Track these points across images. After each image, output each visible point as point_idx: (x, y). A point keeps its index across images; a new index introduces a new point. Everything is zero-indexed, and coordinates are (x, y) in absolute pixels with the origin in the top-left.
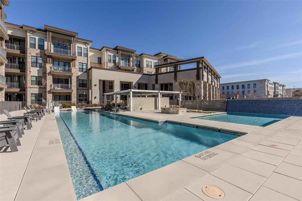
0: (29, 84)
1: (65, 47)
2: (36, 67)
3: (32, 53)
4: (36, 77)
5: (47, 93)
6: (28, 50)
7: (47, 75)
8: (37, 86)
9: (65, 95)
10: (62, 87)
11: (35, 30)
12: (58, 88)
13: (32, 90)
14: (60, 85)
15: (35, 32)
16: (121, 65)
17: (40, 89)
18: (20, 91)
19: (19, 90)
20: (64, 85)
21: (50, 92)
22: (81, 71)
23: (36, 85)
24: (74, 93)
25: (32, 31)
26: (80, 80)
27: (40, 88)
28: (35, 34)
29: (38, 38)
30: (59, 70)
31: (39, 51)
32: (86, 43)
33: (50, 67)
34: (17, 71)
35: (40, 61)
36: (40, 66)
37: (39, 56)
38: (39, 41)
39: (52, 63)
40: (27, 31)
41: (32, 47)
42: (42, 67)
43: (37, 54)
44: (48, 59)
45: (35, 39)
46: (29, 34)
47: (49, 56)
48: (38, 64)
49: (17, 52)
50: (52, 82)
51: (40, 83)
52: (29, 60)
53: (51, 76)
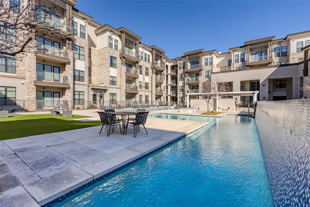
0: (178, 92)
1: (197, 62)
2: (182, 80)
3: (180, 72)
4: (182, 87)
6: (178, 71)
7: (185, 85)
8: (182, 92)
11: (180, 58)
13: (180, 95)
14: (194, 90)
16: (250, 61)
17: (183, 94)
19: (175, 95)
20: (196, 90)
22: (208, 77)
28: (181, 60)
30: (193, 81)
31: (183, 70)
32: (211, 53)
33: (187, 79)
34: (175, 84)
35: (183, 77)
36: (183, 79)
37: (183, 73)
38: (183, 64)
39: (188, 76)
40: (177, 60)
41: (180, 68)
42: (184, 80)
43: (182, 72)
44: (186, 74)
45: (181, 63)
46: (178, 62)
47: (186, 72)
48: (182, 79)
49: (175, 74)
50: (188, 89)
51: (183, 90)
52: (179, 77)
53: (187, 85)
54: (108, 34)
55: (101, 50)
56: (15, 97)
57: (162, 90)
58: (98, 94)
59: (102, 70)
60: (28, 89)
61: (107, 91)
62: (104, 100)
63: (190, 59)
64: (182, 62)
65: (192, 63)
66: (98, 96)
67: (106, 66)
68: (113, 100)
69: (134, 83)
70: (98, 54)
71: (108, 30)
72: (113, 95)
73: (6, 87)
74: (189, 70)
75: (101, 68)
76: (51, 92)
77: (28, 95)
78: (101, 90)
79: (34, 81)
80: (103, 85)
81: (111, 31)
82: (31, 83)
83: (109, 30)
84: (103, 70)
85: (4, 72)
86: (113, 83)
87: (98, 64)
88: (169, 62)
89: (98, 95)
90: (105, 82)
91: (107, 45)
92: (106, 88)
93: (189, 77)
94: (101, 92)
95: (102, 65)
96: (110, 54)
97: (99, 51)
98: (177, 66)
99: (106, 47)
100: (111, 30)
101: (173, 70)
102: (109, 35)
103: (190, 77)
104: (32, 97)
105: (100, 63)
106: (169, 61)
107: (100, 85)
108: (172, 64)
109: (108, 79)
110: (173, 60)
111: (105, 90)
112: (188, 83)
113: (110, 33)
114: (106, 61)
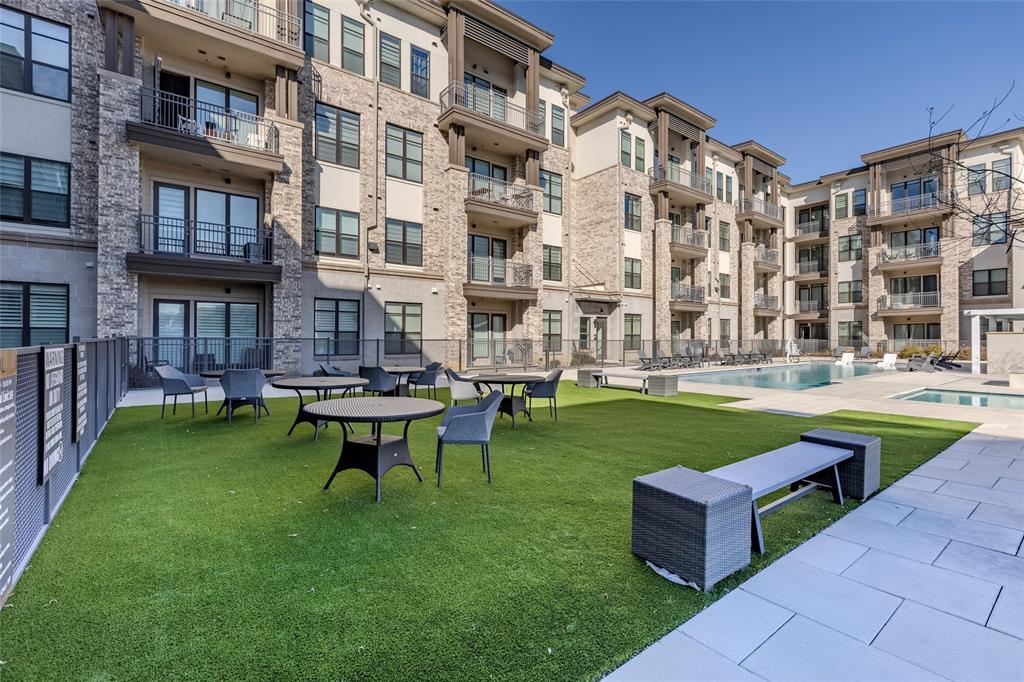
0: (834, 301)
1: (926, 187)
2: (850, 259)
3: (841, 227)
4: (850, 283)
5: (870, 319)
6: (832, 226)
7: (870, 276)
8: (851, 304)
9: (926, 323)
10: (915, 301)
11: (843, 176)
12: (906, 305)
13: (841, 314)
14: (910, 295)
15: (846, 179)
17: (858, 311)
18: (821, 317)
19: (818, 315)
20: (921, 295)
21: (875, 318)
22: (985, 243)
23: (849, 302)
24: (949, 316)
25: (839, 180)
26: (976, 274)
27: (857, 308)
28: (845, 184)
29: (853, 189)
30: (906, 258)
31: (854, 220)
32: (1003, 143)
33: (878, 255)
34: (815, 276)
35: (857, 244)
36: (857, 255)
37: (855, 232)
38: (854, 198)
39: (883, 241)
40: (829, 186)
41: (842, 214)
42: (861, 257)
43: (850, 229)
44: (873, 234)
45: (846, 195)
46: (833, 191)
47: (875, 228)
48: (853, 254)
49: (815, 236)
50: (884, 292)
51: (857, 296)
52: (835, 247)
53: (881, 276)
54: (619, 121)
55: (592, 178)
56: (419, 331)
57: (774, 299)
58: (594, 317)
59: (597, 239)
60: (453, 307)
61: (618, 308)
62: (608, 338)
63: (889, 175)
64: (850, 191)
65: (899, 191)
66: (592, 325)
67: (612, 227)
68: (632, 336)
69: (688, 279)
70: (584, 189)
71: (618, 111)
72: (631, 318)
73: (404, 304)
74: (885, 218)
75: (592, 235)
76: (488, 314)
77: (454, 324)
78: (599, 305)
79: (464, 285)
80: (601, 288)
81: (628, 112)
82: (457, 288)
83: (621, 109)
84: (601, 239)
85: (400, 264)
86: (632, 279)
87: (582, 222)
88: (789, 196)
89: (592, 320)
90: (608, 278)
91: (615, 158)
92: (614, 298)
93: (885, 246)
94: (599, 310)
95: (599, 223)
96: (624, 188)
97: (584, 181)
98: (824, 207)
99: (615, 166)
100: (628, 107)
101: (805, 225)
102: (622, 126)
103: (891, 246)
104: (460, 331)
105: (588, 220)
106: (790, 190)
107: (592, 288)
108: (801, 201)
109: (620, 269)
110: (809, 187)
111: (612, 306)
112: (886, 268)
113: (624, 120)
114: (612, 210)
